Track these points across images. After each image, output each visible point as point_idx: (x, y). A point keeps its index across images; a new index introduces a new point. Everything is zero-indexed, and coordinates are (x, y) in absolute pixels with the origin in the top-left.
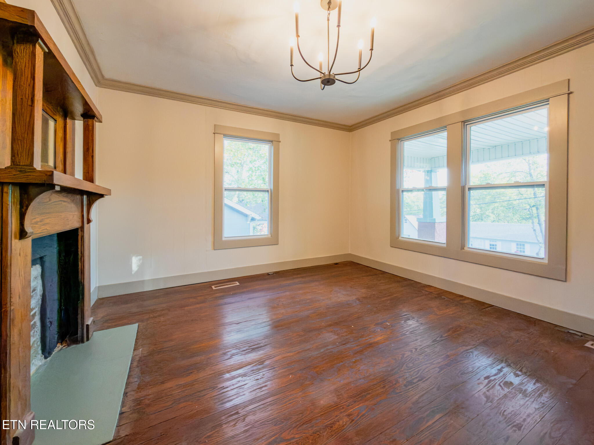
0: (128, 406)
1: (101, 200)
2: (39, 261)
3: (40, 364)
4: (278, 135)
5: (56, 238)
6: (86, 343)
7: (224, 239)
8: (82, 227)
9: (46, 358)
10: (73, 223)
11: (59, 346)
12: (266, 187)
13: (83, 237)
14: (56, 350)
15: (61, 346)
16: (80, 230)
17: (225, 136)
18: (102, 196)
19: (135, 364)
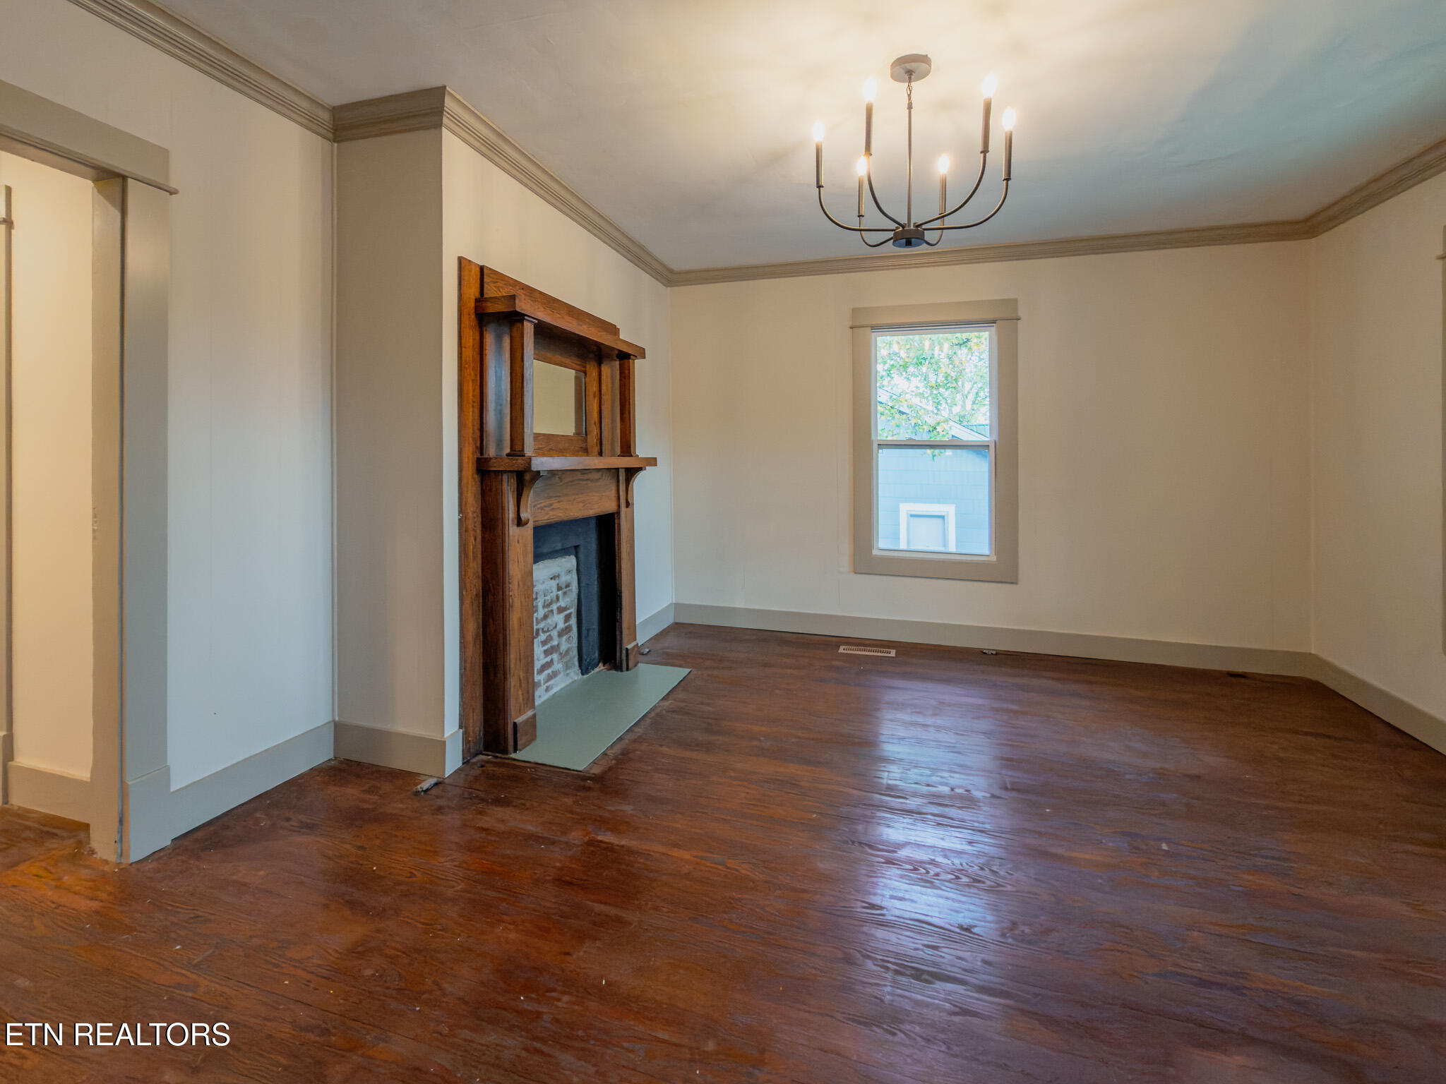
0: (613, 751)
1: (642, 473)
2: (574, 551)
3: (576, 678)
4: (1013, 303)
5: (593, 524)
6: (625, 673)
7: (875, 552)
8: (618, 513)
9: (583, 674)
10: (608, 506)
11: (601, 667)
12: (985, 437)
13: (619, 524)
14: (597, 670)
15: (602, 668)
16: (616, 516)
17: (874, 328)
18: (640, 469)
19: (653, 715)
